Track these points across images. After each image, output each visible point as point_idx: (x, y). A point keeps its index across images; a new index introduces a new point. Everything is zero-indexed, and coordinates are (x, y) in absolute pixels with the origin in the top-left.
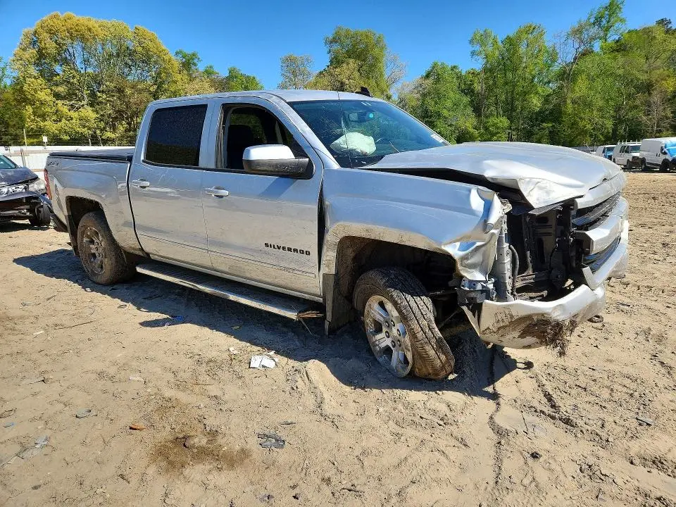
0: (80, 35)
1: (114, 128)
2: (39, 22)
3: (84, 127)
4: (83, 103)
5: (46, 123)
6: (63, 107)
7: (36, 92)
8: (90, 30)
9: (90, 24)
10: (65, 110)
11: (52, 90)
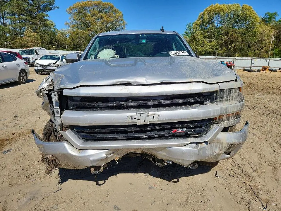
0: (218, 12)
1: (221, 48)
2: (205, 9)
3: (211, 49)
4: (214, 39)
5: (199, 47)
6: (206, 41)
7: (198, 36)
8: (222, 9)
9: (223, 7)
10: (206, 42)
11: (203, 35)
